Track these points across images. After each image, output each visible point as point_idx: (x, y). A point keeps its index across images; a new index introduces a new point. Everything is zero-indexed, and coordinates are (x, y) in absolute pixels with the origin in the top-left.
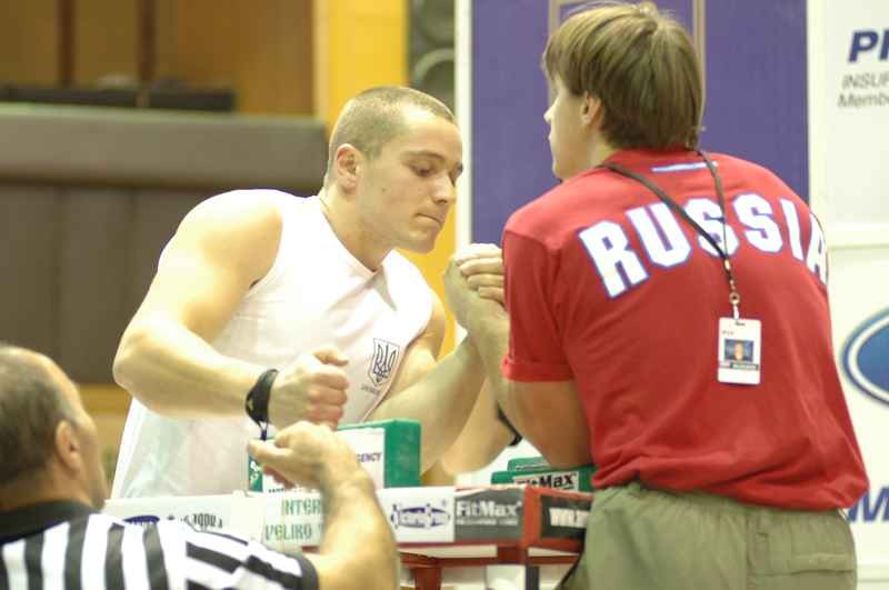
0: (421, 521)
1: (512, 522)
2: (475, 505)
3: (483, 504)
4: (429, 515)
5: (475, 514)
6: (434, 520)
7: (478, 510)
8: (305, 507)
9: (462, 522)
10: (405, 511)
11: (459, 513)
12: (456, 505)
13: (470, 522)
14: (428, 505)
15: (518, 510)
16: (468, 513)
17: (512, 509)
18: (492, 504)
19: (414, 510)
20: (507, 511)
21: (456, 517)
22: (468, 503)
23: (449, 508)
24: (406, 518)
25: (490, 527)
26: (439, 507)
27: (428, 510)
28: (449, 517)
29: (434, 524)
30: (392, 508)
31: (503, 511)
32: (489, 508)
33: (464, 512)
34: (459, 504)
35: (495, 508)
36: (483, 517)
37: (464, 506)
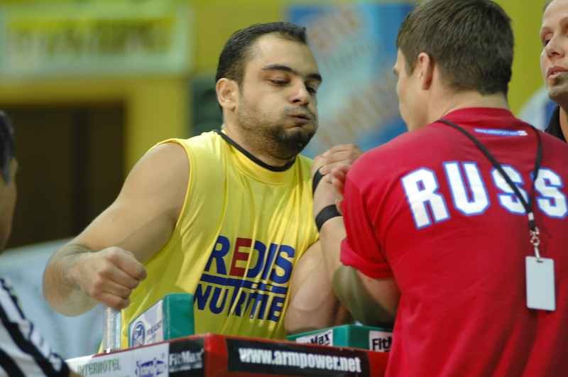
0: (151, 372)
1: (199, 366)
2: (179, 356)
3: (183, 354)
4: (156, 366)
5: (179, 363)
6: (158, 370)
7: (181, 359)
8: (90, 369)
9: (172, 370)
10: (143, 365)
11: (171, 364)
12: (169, 357)
13: (177, 370)
14: (155, 359)
15: (203, 356)
16: (176, 363)
17: (199, 355)
18: (188, 353)
19: (148, 364)
20: (196, 357)
21: (170, 367)
22: (175, 355)
23: (165, 360)
24: (143, 371)
25: (187, 371)
26: (160, 359)
27: (155, 362)
28: (165, 366)
29: (158, 373)
30: (135, 364)
31: (194, 357)
32: (187, 357)
33: (173, 362)
34: (171, 356)
35: (190, 356)
36: (184, 364)
37: (174, 357)
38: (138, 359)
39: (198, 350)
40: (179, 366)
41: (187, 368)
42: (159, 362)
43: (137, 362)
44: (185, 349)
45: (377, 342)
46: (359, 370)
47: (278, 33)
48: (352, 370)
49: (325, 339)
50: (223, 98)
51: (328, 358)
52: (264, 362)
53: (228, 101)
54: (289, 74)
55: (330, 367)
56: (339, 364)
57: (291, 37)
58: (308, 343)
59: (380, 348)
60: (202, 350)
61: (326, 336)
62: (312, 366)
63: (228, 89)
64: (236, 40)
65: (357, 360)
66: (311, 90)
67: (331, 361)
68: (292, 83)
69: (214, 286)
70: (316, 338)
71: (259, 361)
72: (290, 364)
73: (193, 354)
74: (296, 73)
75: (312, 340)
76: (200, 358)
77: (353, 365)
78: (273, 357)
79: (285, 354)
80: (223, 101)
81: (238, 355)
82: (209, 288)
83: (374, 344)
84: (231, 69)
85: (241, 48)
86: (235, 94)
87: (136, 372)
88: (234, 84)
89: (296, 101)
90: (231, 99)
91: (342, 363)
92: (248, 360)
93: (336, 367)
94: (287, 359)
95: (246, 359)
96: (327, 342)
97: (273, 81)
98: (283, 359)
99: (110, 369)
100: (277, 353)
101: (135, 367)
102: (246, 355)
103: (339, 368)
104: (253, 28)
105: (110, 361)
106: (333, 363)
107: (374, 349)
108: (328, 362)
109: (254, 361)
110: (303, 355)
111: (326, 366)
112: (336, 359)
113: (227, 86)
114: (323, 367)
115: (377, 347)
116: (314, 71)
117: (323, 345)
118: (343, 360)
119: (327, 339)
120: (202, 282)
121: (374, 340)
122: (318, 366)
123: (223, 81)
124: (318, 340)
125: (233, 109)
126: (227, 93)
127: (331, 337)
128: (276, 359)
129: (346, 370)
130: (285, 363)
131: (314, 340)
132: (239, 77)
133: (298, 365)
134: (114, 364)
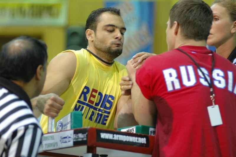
38: (62, 136)
39: (85, 133)
40: (77, 139)
41: (80, 140)
42: (70, 137)
43: (61, 137)
44: (80, 133)
45: (152, 132)
46: (145, 143)
47: (110, 12)
48: (143, 142)
49: (132, 130)
50: (88, 37)
51: (134, 138)
52: (110, 138)
53: (90, 38)
54: (114, 27)
55: (134, 141)
56: (138, 140)
57: (114, 13)
58: (126, 132)
59: (153, 134)
60: (87, 133)
61: (133, 129)
62: (128, 140)
63: (90, 33)
64: (93, 14)
65: (145, 139)
66: (122, 34)
67: (135, 139)
68: (115, 31)
69: (82, 105)
70: (129, 130)
71: (108, 138)
72: (120, 139)
73: (83, 135)
74: (117, 27)
75: (127, 130)
76: (85, 136)
77: (143, 140)
78: (113, 137)
79: (118, 136)
80: (89, 38)
81: (100, 136)
82: (80, 106)
83: (151, 133)
84: (91, 26)
85: (95, 17)
86: (93, 35)
87: (60, 141)
88: (93, 31)
89: (117, 38)
90: (91, 37)
91: (139, 140)
92: (104, 138)
93: (137, 141)
94: (119, 138)
95: (103, 137)
96: (133, 131)
97: (108, 30)
98: (117, 137)
99: (50, 139)
100: (115, 135)
101: (60, 139)
102: (103, 136)
103: (138, 142)
104: (99, 10)
105: (50, 136)
106: (135, 140)
107: (151, 135)
108: (134, 139)
109: (106, 138)
110: (125, 136)
111: (133, 140)
112: (137, 138)
113: (90, 32)
114: (132, 141)
115: (152, 134)
116: (123, 26)
117: (132, 132)
118: (139, 139)
119: (133, 130)
120: (77, 103)
121: (151, 131)
122: (130, 141)
123: (88, 30)
124: (130, 130)
125: (93, 41)
126: (90, 35)
127: (135, 129)
128: (114, 138)
129: (141, 142)
130: (118, 139)
131: (128, 130)
132: (95, 29)
133: (123, 140)
134: (52, 137)
